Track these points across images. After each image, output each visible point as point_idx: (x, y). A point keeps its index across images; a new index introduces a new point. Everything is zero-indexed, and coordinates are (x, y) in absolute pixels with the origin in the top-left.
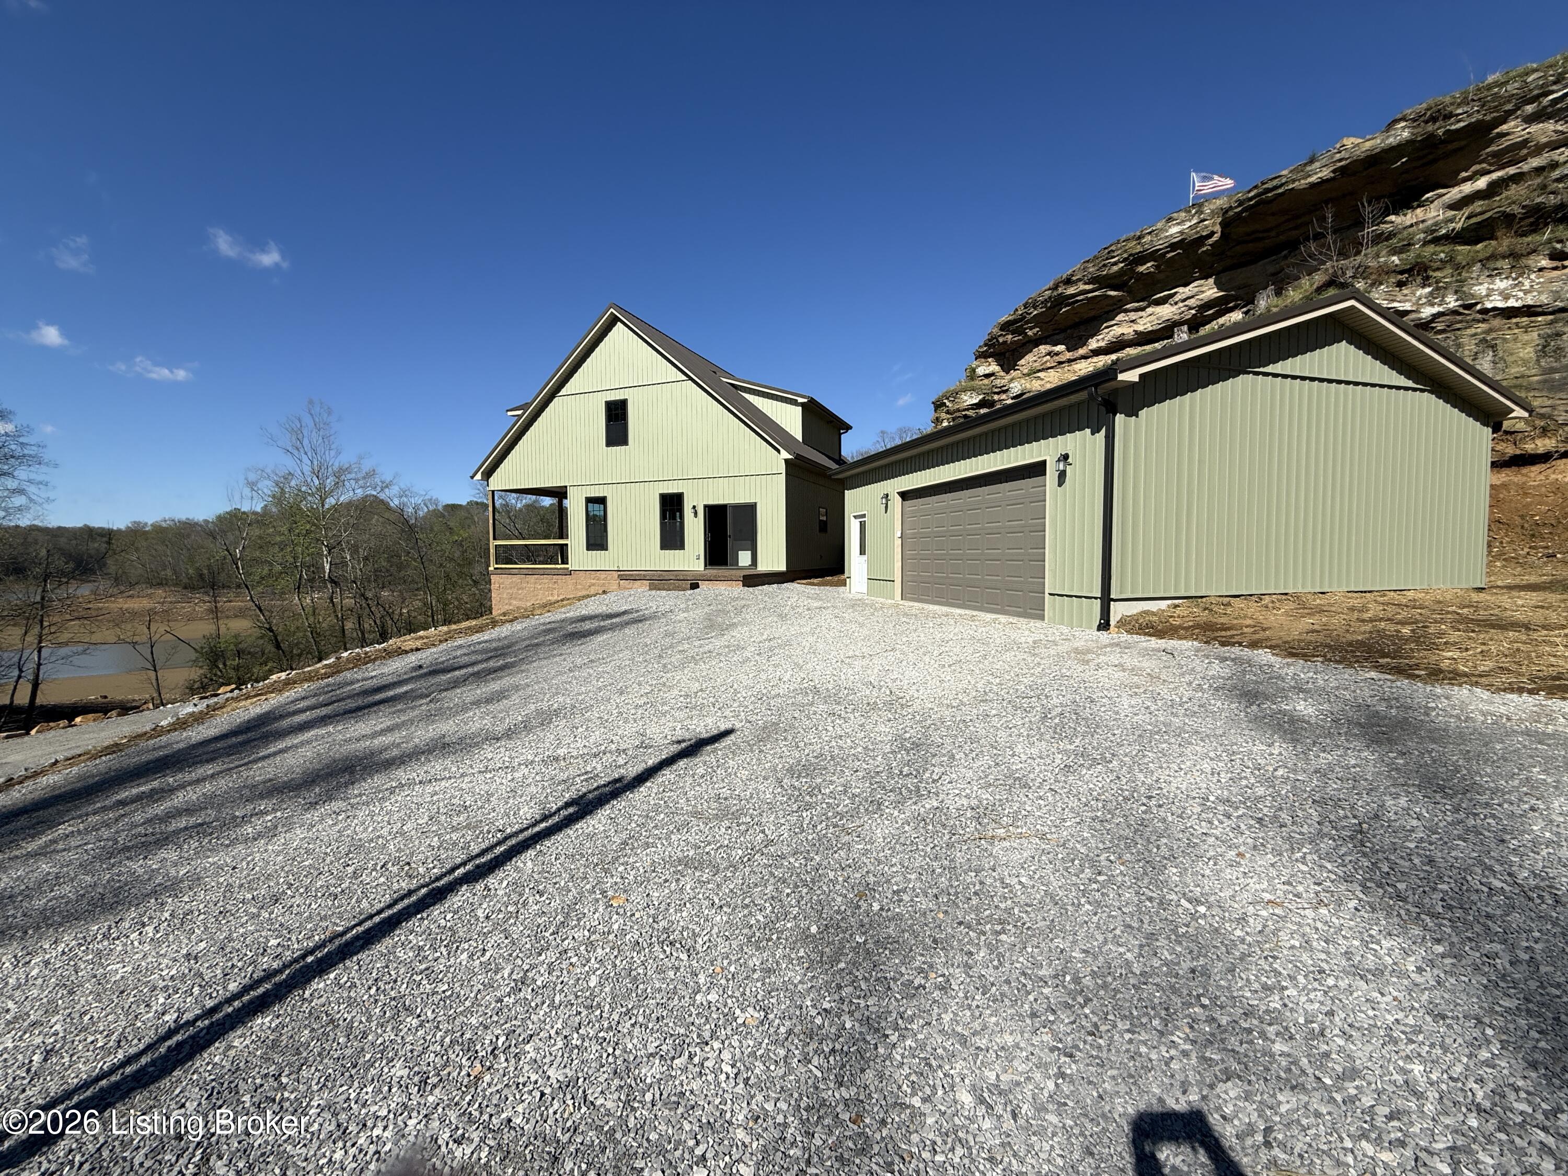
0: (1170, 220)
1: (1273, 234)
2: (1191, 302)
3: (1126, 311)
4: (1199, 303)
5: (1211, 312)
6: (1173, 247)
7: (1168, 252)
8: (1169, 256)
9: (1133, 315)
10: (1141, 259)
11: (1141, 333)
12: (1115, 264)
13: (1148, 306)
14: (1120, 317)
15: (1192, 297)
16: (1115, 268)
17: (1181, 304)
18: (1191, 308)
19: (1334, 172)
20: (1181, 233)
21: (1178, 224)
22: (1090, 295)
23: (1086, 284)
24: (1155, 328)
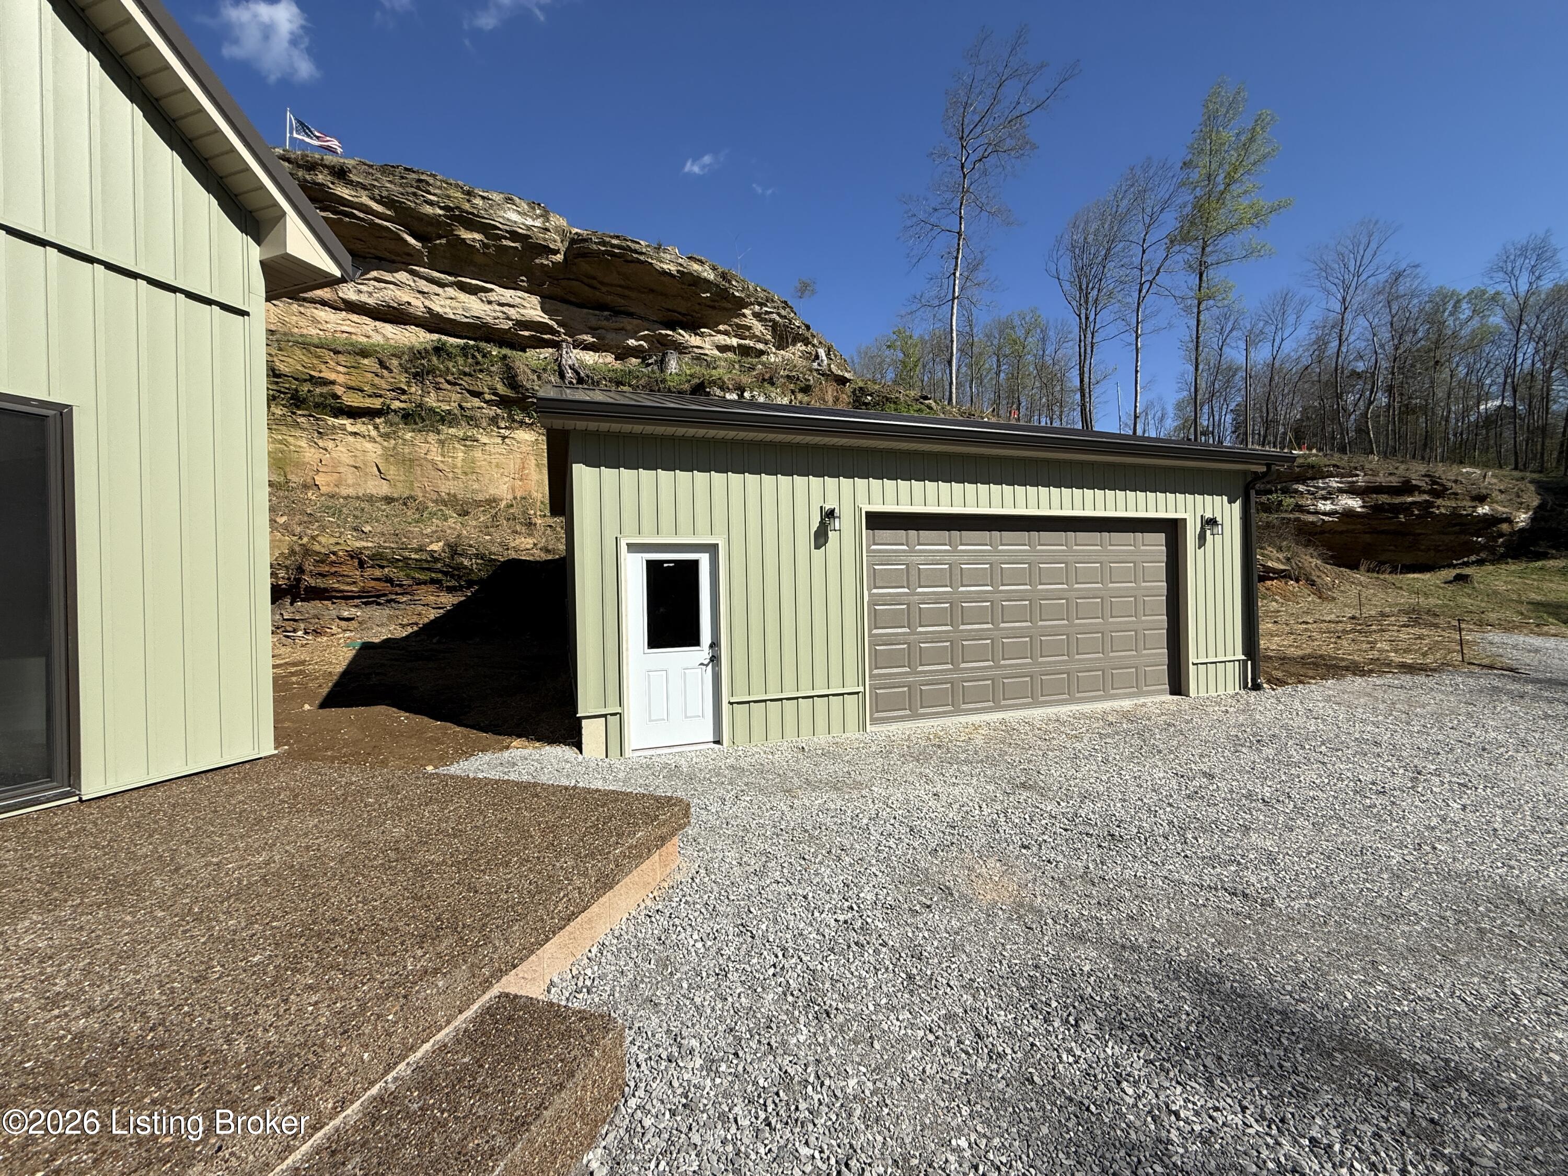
0: (509, 200)
1: (604, 289)
2: (512, 312)
3: (413, 273)
4: (519, 317)
5: (526, 333)
6: (514, 236)
7: (506, 238)
8: (505, 242)
9: (423, 285)
10: (471, 223)
11: (438, 315)
12: (431, 203)
13: (451, 285)
14: (402, 276)
15: (513, 306)
16: (428, 210)
17: (498, 308)
18: (508, 318)
19: (678, 271)
20: (529, 228)
21: (519, 213)
22: (377, 221)
23: (373, 198)
24: (458, 318)
